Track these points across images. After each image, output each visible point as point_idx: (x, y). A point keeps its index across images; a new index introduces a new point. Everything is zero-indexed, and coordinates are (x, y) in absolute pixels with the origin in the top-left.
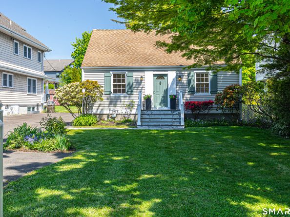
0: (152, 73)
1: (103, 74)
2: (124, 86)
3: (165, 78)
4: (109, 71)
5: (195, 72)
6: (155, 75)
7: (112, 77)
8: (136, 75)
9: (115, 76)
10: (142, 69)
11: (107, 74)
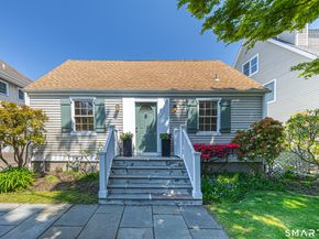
0: (133, 100)
1: (58, 101)
2: (91, 119)
3: (154, 108)
4: (68, 97)
5: (198, 99)
6: (137, 104)
7: (73, 105)
8: (109, 104)
9: (77, 103)
10: (119, 95)
11: (65, 101)
